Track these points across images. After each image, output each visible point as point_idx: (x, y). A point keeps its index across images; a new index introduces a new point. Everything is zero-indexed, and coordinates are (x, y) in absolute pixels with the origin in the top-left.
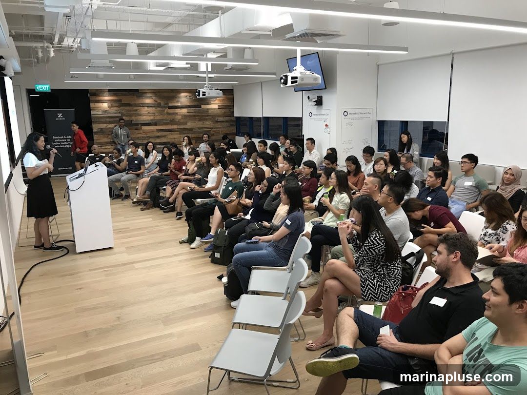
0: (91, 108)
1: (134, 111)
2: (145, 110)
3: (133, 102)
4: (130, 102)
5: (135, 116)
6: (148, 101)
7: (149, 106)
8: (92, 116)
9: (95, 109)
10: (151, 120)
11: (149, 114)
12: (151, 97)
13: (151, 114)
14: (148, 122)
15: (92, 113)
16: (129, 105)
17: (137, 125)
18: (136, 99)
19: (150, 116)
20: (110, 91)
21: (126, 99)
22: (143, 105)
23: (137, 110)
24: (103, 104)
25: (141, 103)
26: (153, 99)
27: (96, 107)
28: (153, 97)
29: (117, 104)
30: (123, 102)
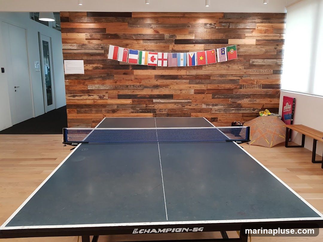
1: (123, 46)
2: (140, 45)
4: (118, 33)
7: (146, 39)
12: (150, 24)
16: (116, 37)
17: (126, 67)
18: (127, 27)
22: (138, 37)
23: (127, 45)
24: (79, 34)
25: (134, 35)
26: (152, 28)
27: (69, 39)
28: (152, 25)
29: (98, 36)
30: (107, 32)
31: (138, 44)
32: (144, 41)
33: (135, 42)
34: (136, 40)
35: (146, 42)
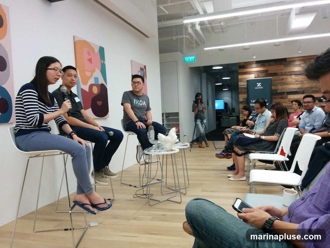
0: (239, 80)
1: (280, 80)
2: (292, 79)
3: (280, 72)
4: (276, 72)
5: (281, 85)
6: (297, 69)
7: (297, 74)
8: (239, 87)
9: (242, 80)
10: (298, 89)
11: (297, 83)
12: (300, 64)
13: (299, 83)
14: (295, 90)
15: (239, 84)
16: (275, 74)
17: (282, 93)
18: (283, 68)
19: (297, 84)
20: (258, 62)
21: (272, 69)
22: (291, 74)
23: (283, 79)
24: (250, 75)
25: (289, 72)
26: (301, 66)
27: (243, 79)
28: (302, 65)
29: (263, 75)
30: (269, 72)
31: (291, 77)
32: (295, 75)
33: (289, 76)
34: (290, 75)
35: (296, 76)
